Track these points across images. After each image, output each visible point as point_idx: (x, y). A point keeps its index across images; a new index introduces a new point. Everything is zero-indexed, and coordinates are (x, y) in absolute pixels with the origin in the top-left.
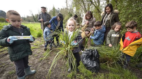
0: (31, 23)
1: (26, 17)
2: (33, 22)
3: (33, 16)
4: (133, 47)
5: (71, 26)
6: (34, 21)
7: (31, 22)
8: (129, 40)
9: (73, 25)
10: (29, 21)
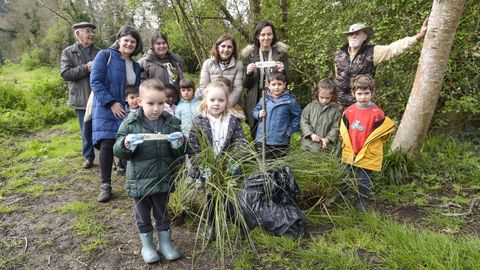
8: (362, 128)
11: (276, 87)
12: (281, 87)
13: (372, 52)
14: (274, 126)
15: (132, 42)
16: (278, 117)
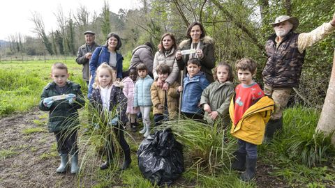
0: (36, 58)
1: (23, 41)
2: (42, 54)
3: (45, 38)
4: (252, 120)
5: (104, 78)
6: (47, 52)
7: (38, 54)
9: (107, 76)
10: (32, 53)
11: (192, 69)
12: (195, 69)
13: (297, 40)
14: (187, 98)
15: (115, 40)
16: (190, 91)
